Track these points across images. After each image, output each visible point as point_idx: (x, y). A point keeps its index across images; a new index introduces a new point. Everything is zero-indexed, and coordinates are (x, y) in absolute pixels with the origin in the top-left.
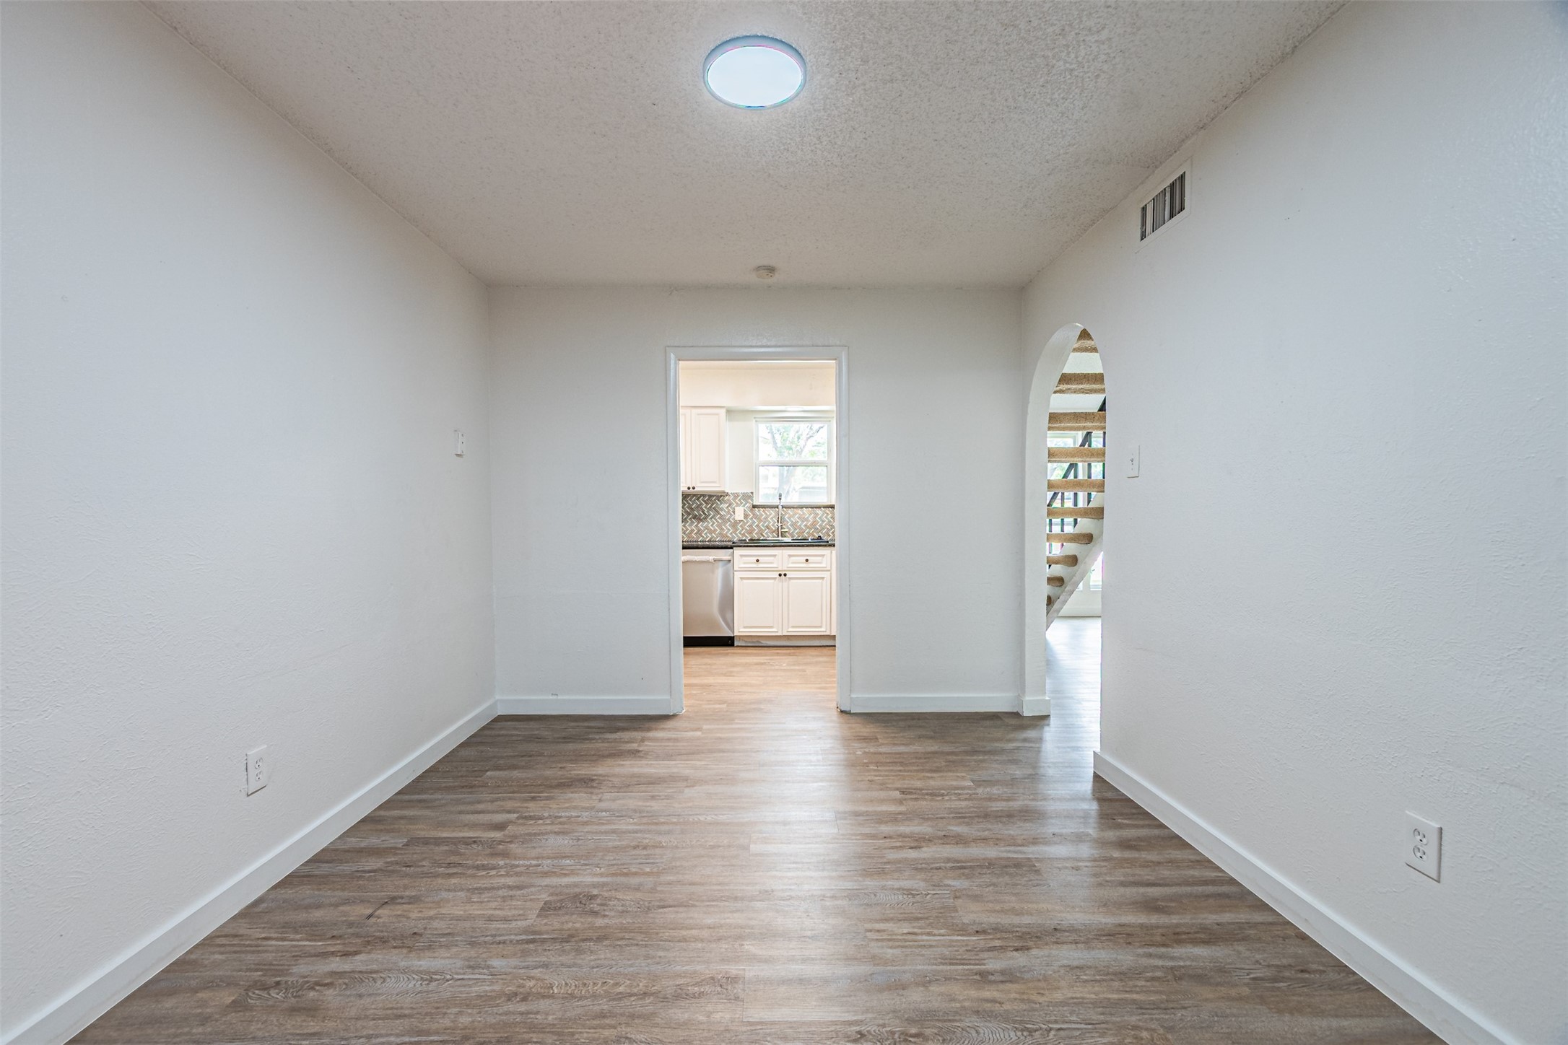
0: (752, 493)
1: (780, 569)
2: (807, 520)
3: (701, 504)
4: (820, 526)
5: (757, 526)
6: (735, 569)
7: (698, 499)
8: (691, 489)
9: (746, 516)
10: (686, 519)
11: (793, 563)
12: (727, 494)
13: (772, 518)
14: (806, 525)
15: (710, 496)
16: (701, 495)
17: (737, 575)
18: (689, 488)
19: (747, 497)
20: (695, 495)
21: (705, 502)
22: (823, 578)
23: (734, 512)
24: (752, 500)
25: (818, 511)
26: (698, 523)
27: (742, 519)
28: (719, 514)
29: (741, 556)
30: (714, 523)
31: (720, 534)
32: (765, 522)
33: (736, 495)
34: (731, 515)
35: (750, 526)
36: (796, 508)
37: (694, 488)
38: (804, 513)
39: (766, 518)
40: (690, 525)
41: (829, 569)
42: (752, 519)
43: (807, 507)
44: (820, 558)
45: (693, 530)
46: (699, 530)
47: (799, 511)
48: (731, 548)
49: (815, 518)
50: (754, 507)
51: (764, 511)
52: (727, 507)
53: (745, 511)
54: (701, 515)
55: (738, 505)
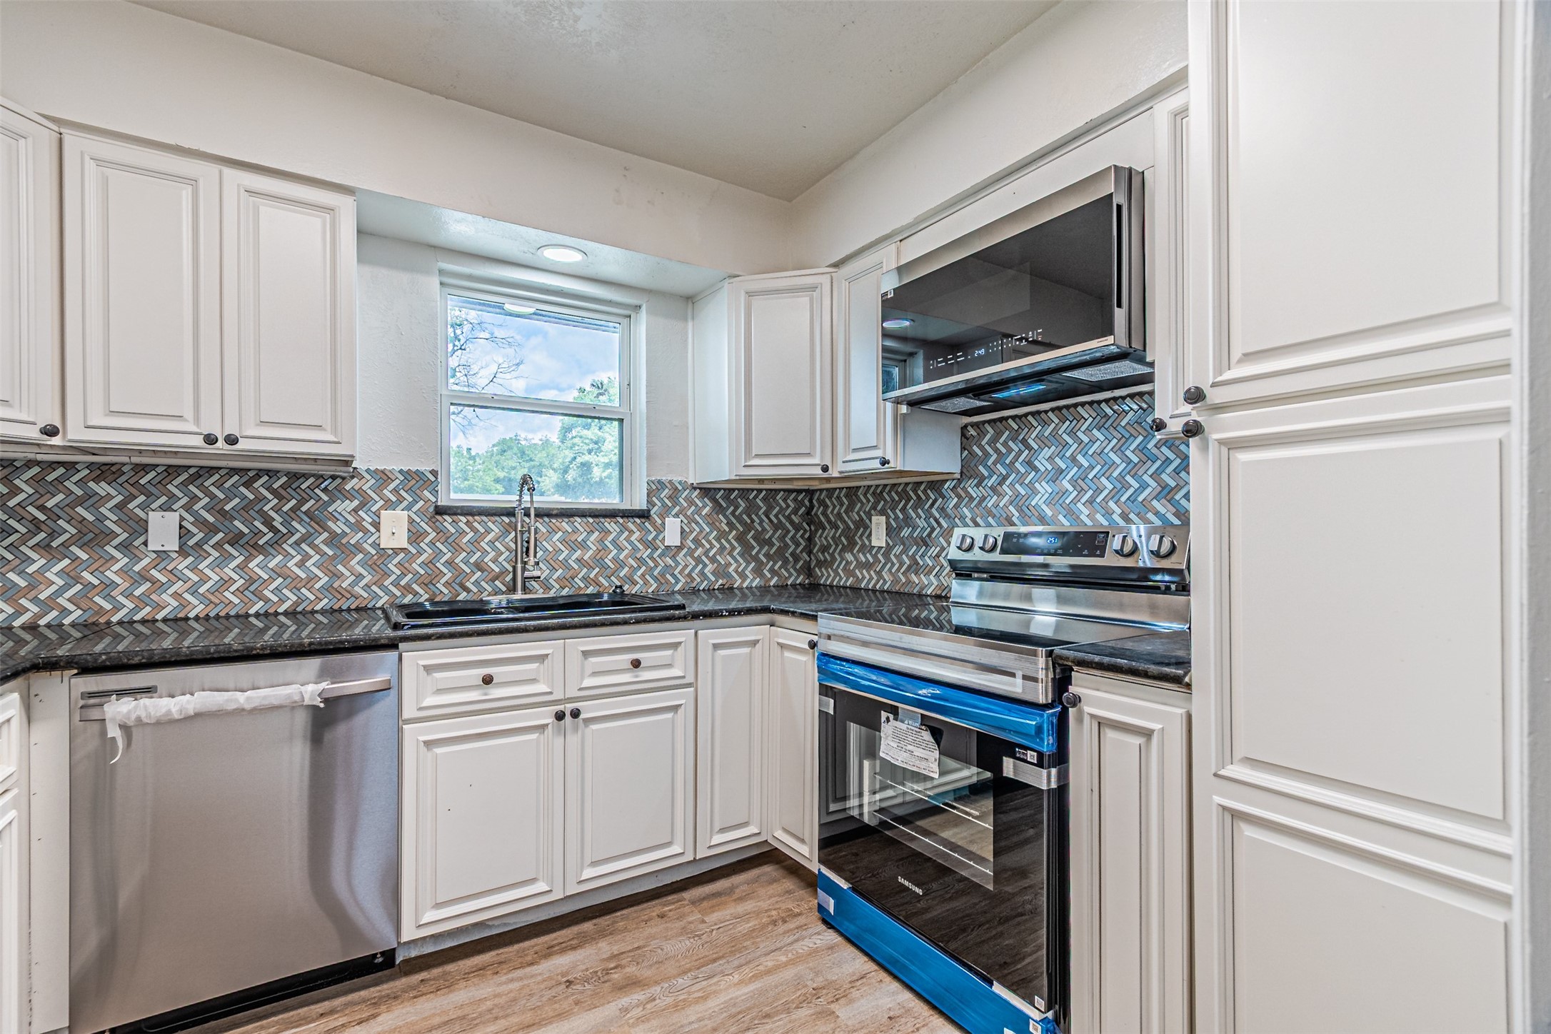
0: (434, 473)
1: (558, 695)
2: (583, 546)
3: (260, 499)
4: (614, 560)
5: (450, 563)
6: (406, 714)
7: (248, 485)
8: (221, 443)
9: (415, 536)
10: (199, 545)
11: (595, 674)
12: (355, 474)
13: (492, 542)
14: (579, 560)
15: (295, 476)
16: (260, 473)
17: (413, 735)
18: (210, 440)
19: (418, 481)
20: (234, 471)
21: (275, 493)
22: (675, 708)
23: (377, 525)
24: (435, 492)
25: (610, 525)
26: (249, 559)
27: (405, 545)
28: (326, 528)
29: (429, 669)
30: (307, 557)
31: (328, 588)
32: (472, 553)
33: (383, 477)
34: (366, 531)
35: (429, 563)
36: (556, 516)
37: (231, 440)
38: (575, 531)
39: (475, 542)
40: (218, 565)
41: (690, 679)
42: (432, 543)
43: (583, 514)
44: (669, 652)
45: (226, 583)
46: (251, 581)
47: (565, 525)
48: (392, 645)
49: (601, 541)
50: (440, 511)
51: (467, 523)
52: (355, 510)
53: (411, 521)
54: (259, 533)
55: (389, 505)
